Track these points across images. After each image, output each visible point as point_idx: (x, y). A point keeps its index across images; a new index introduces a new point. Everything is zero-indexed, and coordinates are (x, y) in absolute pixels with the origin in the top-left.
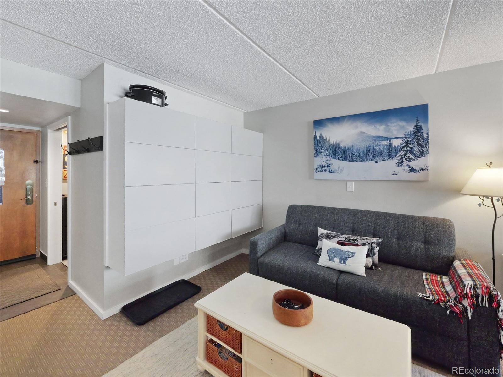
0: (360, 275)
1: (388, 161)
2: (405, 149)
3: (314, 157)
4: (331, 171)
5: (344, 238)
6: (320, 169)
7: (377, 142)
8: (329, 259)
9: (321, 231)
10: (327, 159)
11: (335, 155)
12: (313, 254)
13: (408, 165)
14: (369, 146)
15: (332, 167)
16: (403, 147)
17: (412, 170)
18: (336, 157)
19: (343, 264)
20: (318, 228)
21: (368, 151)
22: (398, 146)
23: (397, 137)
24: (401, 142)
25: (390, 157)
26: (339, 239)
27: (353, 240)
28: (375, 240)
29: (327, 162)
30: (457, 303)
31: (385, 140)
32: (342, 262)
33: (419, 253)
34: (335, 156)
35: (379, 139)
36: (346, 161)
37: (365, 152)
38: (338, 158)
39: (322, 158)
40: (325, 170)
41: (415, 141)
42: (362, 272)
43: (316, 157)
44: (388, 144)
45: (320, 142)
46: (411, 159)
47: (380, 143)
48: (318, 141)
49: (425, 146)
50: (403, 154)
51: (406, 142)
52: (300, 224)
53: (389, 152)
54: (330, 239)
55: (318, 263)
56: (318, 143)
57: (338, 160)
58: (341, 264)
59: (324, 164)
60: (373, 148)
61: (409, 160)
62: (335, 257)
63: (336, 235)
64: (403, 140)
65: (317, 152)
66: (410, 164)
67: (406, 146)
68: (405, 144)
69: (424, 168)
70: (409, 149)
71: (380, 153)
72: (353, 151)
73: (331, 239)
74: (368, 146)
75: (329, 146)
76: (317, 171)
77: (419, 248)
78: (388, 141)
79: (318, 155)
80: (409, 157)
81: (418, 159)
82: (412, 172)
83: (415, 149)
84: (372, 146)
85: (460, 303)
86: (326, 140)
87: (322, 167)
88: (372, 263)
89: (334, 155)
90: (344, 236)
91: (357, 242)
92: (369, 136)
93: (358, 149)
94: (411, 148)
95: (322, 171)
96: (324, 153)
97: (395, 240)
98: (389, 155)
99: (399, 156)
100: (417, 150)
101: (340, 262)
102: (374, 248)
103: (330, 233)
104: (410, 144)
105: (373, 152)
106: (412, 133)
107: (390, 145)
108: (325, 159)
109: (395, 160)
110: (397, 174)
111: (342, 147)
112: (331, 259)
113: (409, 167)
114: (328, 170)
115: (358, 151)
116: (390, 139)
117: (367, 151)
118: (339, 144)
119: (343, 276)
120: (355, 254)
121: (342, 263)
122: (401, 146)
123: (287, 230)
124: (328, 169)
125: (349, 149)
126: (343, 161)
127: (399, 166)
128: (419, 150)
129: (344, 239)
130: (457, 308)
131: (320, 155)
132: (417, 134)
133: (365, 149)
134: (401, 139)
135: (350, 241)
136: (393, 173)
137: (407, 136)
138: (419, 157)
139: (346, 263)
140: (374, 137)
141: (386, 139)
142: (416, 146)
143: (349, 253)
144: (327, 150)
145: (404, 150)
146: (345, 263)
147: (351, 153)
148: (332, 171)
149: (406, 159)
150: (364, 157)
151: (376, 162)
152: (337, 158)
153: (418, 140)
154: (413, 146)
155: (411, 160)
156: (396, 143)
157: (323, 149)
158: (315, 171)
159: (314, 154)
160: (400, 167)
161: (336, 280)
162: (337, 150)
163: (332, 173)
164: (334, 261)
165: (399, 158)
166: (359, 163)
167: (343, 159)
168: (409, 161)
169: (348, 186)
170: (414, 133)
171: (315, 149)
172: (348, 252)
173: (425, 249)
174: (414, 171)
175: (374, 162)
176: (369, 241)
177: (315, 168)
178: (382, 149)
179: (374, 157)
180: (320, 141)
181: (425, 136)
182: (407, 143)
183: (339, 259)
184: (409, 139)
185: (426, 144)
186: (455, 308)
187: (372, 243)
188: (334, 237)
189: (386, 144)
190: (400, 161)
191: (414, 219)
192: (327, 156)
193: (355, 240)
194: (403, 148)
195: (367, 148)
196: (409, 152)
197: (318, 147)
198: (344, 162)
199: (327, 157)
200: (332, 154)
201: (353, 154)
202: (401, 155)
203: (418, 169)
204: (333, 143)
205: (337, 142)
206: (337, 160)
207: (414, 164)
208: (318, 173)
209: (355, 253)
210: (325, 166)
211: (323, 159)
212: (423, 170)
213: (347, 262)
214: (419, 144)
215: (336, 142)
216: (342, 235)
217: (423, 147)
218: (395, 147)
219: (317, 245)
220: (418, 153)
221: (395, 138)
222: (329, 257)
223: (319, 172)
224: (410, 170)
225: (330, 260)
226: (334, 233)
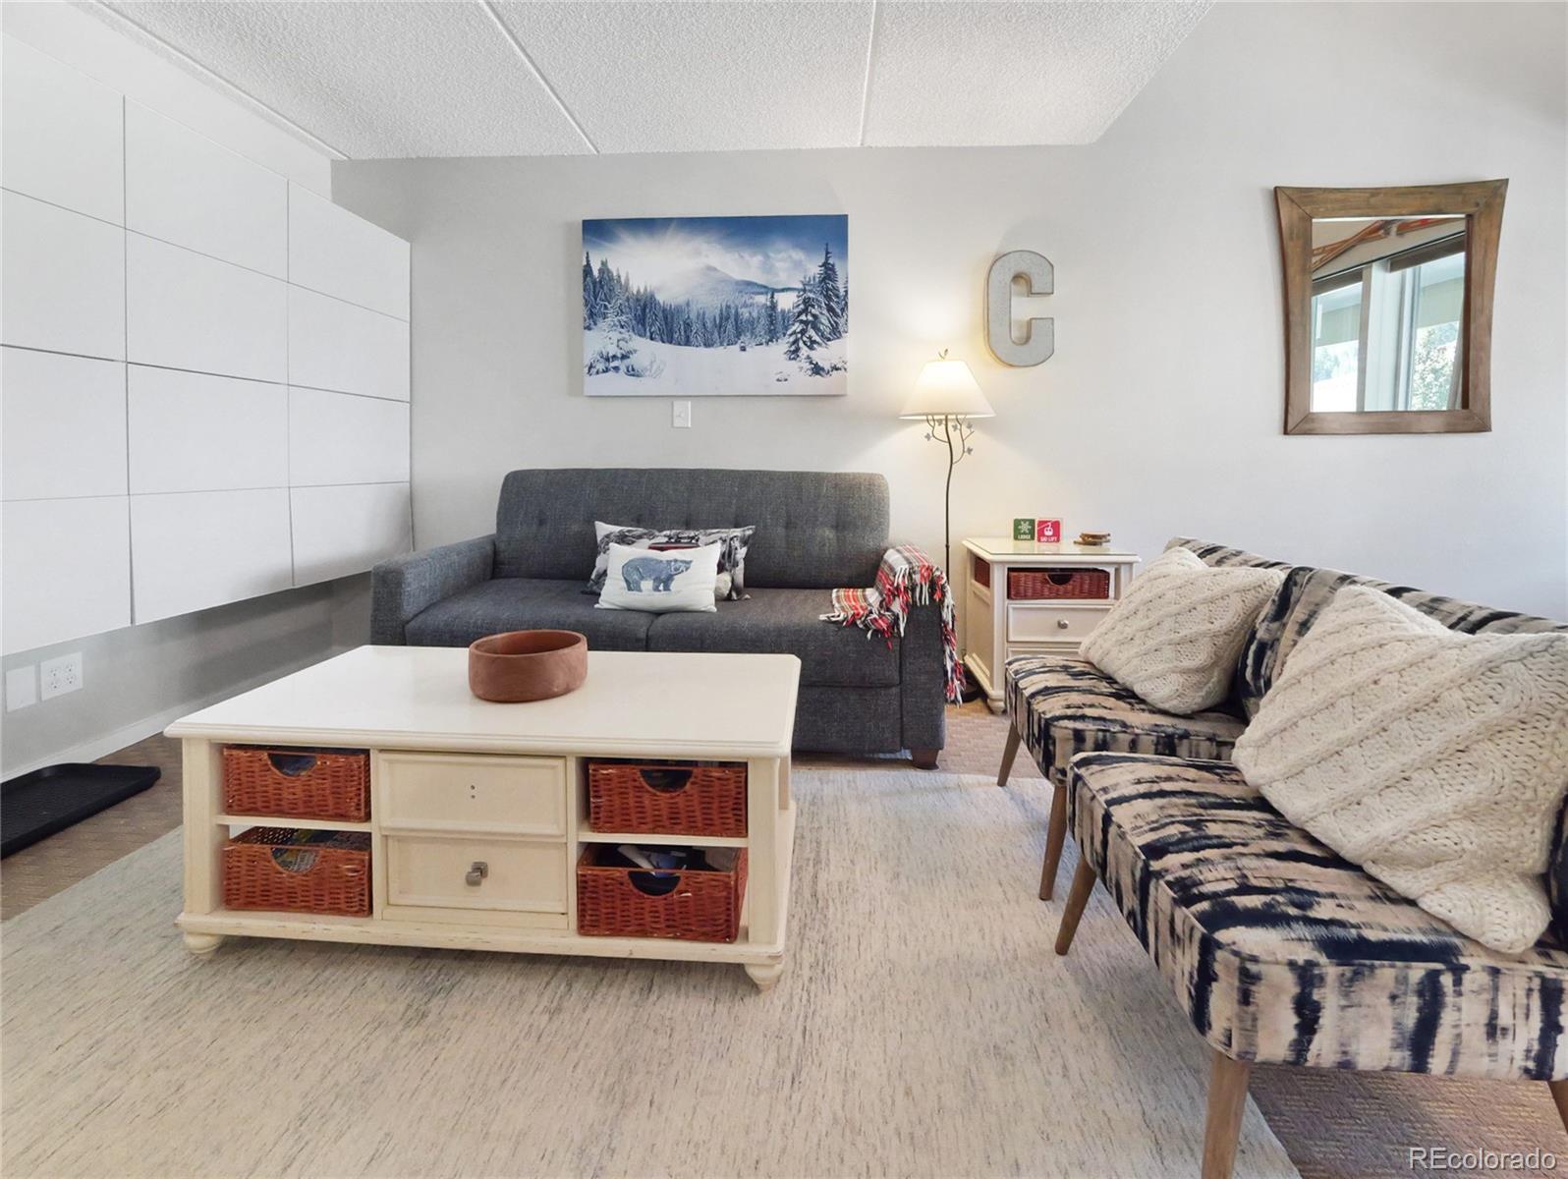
0: (703, 609)
1: (767, 348)
2: (803, 317)
3: (585, 328)
4: (632, 372)
5: (665, 536)
6: (601, 366)
7: (746, 297)
8: (624, 584)
9: (603, 529)
10: (620, 336)
11: (644, 325)
12: (583, 592)
13: (808, 357)
14: (728, 307)
15: (633, 360)
16: (800, 314)
17: (817, 370)
18: (645, 330)
19: (663, 592)
20: (597, 522)
21: (724, 317)
22: (789, 311)
23: (787, 287)
24: (796, 300)
25: (772, 336)
26: (653, 541)
27: (689, 538)
28: (738, 532)
29: (622, 343)
30: (882, 612)
31: (762, 293)
32: (661, 588)
33: (827, 552)
34: (642, 331)
35: (749, 288)
36: (671, 343)
37: (718, 322)
38: (651, 334)
39: (605, 334)
40: (616, 369)
41: (822, 299)
42: (707, 602)
43: (588, 328)
44: (769, 304)
45: (602, 287)
46: (815, 342)
47: (751, 301)
48: (594, 283)
49: (840, 314)
50: (798, 330)
51: (804, 300)
52: (542, 522)
53: (772, 323)
54: (629, 544)
55: (596, 606)
56: (594, 287)
57: (652, 339)
58: (658, 593)
59: (612, 350)
60: (737, 312)
61: (811, 346)
62: (642, 578)
63: (645, 534)
64: (798, 297)
65: (592, 315)
66: (812, 354)
67: (805, 311)
68: (802, 306)
69: (838, 366)
70: (810, 318)
71: (752, 322)
72: (689, 317)
73: (633, 542)
74: (724, 305)
75: (628, 300)
76: (594, 371)
78: (769, 296)
79: (595, 324)
80: (810, 338)
81: (829, 343)
82: (817, 373)
83: (823, 321)
84: (733, 306)
85: (888, 610)
86: (619, 281)
87: (607, 360)
88: (730, 585)
89: (640, 326)
90: (668, 532)
91: (697, 541)
92: (726, 280)
93: (701, 312)
94: (814, 316)
95: (606, 370)
96: (612, 319)
97: (780, 530)
98: (770, 331)
99: (791, 335)
100: (826, 322)
101: (656, 589)
102: (736, 549)
103: (629, 531)
104: (813, 306)
105: (736, 320)
106: (817, 280)
107: (773, 307)
108: (615, 336)
109: (783, 345)
110: (786, 380)
111: (662, 303)
112: (632, 585)
113: (811, 363)
114: (623, 368)
115: (702, 317)
116: (774, 291)
117: (721, 319)
118: (652, 296)
119: (661, 619)
120: (692, 564)
121: (660, 591)
122: (796, 310)
123: (502, 546)
124: (622, 365)
125: (679, 310)
126: (663, 342)
127: (790, 359)
128: (830, 322)
129: (666, 539)
130: (883, 621)
131: (601, 324)
132: (826, 283)
133: (718, 312)
134: (796, 293)
135: (679, 542)
136: (778, 376)
137: (807, 288)
138: (829, 340)
139: (671, 588)
140: (738, 283)
141: (763, 290)
142: (825, 312)
143: (677, 565)
144: (621, 311)
145: (802, 322)
146: (667, 588)
147: (684, 322)
148: (633, 370)
149: (804, 343)
150: (716, 334)
151: (743, 349)
152: (648, 334)
153: (828, 297)
154: (817, 313)
155: (815, 346)
156: (787, 302)
157: (609, 306)
158: (586, 370)
159: (585, 320)
160: (793, 361)
161: (645, 628)
162: (648, 311)
163: (633, 375)
164: (640, 590)
165: (792, 339)
166: (703, 350)
167: (665, 338)
168: (811, 348)
169: (676, 413)
170: (820, 282)
171: (586, 305)
172: (676, 561)
174: (821, 372)
175: (736, 347)
176: (724, 535)
177: (587, 362)
178: (755, 315)
179: (738, 336)
180: (600, 282)
181: (842, 292)
182: (808, 303)
183: (652, 582)
184: (811, 295)
185: (843, 310)
186: (880, 621)
187: (732, 539)
188: (640, 537)
189: (765, 304)
190: (793, 348)
191: (818, 478)
192: (622, 327)
193: (693, 538)
194: (798, 316)
195: (721, 310)
196: (810, 326)
197: (596, 299)
198: (667, 346)
199: (621, 330)
200: (634, 322)
201: (688, 325)
202: (794, 333)
203: (827, 367)
204: (638, 292)
205: (649, 290)
206: (649, 340)
207: (823, 355)
208: (594, 377)
209: (691, 562)
210: (614, 357)
211: (611, 334)
212: (837, 369)
213: (673, 586)
214: (830, 309)
215: (646, 289)
216: (660, 531)
217: (837, 315)
218: (783, 311)
219: (594, 567)
220: (828, 330)
221: (783, 290)
222: (627, 581)
223: (598, 373)
224: (813, 369)
225: (629, 589)
226: (641, 530)
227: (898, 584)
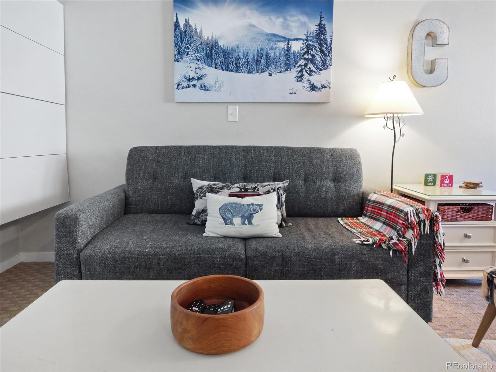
0: (274, 236)
1: (285, 74)
2: (306, 56)
3: (175, 61)
4: (204, 88)
5: (237, 187)
6: (185, 84)
7: (273, 43)
8: (223, 221)
9: (197, 184)
10: (197, 66)
11: (211, 59)
12: (188, 223)
13: (308, 80)
14: (262, 49)
15: (204, 81)
16: (304, 54)
17: (313, 88)
18: (212, 63)
19: (248, 225)
20: (192, 179)
21: (260, 56)
22: (298, 52)
23: (297, 38)
24: (302, 45)
25: (288, 67)
26: (231, 191)
27: (252, 188)
28: (280, 184)
29: (198, 70)
30: (400, 239)
31: (282, 41)
32: (246, 222)
33: (330, 195)
34: (210, 62)
35: (274, 38)
36: (227, 70)
37: (256, 58)
38: (216, 65)
39: (188, 64)
40: (194, 86)
41: (317, 45)
42: (275, 231)
43: (177, 61)
44: (286, 48)
45: (186, 35)
46: (312, 71)
47: (276, 46)
48: (181, 33)
49: (327, 54)
50: (303, 64)
51: (307, 46)
52: (155, 179)
53: (288, 60)
54: (216, 193)
55: (204, 235)
56: (181, 35)
57: (216, 68)
58: (244, 226)
59: (192, 74)
60: (267, 52)
61: (310, 72)
62: (233, 216)
63: (224, 186)
64: (303, 44)
65: (179, 53)
66: (311, 78)
67: (307, 52)
68: (305, 50)
69: (326, 85)
70: (310, 57)
71: (276, 59)
72: (238, 55)
73: (218, 192)
74: (259, 48)
75: (201, 44)
76: (181, 87)
77: (329, 189)
78: (286, 43)
79: (182, 58)
80: (310, 68)
81: (320, 72)
82: (313, 90)
83: (317, 58)
84: (265, 48)
85: (404, 237)
86: (196, 32)
87: (189, 80)
88: (281, 217)
89: (209, 60)
90: (237, 185)
91: (258, 190)
92: (262, 33)
93: (246, 52)
94: (313, 56)
95: (188, 87)
96: (192, 55)
97: (302, 183)
98: (287, 64)
99: (298, 67)
100: (319, 60)
101: (243, 223)
102: (282, 195)
103: (214, 184)
104: (312, 50)
105: (266, 58)
106: (315, 34)
107: (289, 49)
108: (194, 66)
109: (293, 73)
110: (295, 93)
111: (222, 46)
112: (227, 221)
113: (310, 83)
114: (198, 85)
115: (246, 55)
116: (289, 40)
117: (258, 56)
118: (216, 43)
119: (252, 244)
120: (263, 207)
121: (246, 225)
122: (302, 52)
123: (131, 194)
124: (198, 83)
125: (232, 51)
126: (223, 70)
127: (298, 81)
128: (321, 59)
129: (238, 190)
130: (402, 244)
131: (185, 58)
132: (320, 36)
133: (256, 53)
134: (302, 42)
135: (247, 191)
136: (291, 91)
137: (309, 39)
138: (321, 70)
139: (253, 223)
140: (268, 35)
141: (283, 39)
142: (319, 53)
143: (255, 207)
144: (197, 50)
145: (305, 59)
146: (250, 223)
147: (236, 58)
148: (205, 86)
149: (306, 71)
150: (254, 65)
151: (270, 75)
152: (214, 65)
153: (321, 44)
154: (314, 54)
155: (313, 73)
156: (296, 47)
157: (190, 47)
158: (176, 86)
159: (175, 56)
160: (300, 83)
161: (243, 252)
162: (213, 51)
163: (204, 90)
164: (233, 224)
165: (299, 69)
166: (246, 75)
167: (224, 67)
168: (310, 75)
169: (229, 112)
170: (316, 35)
171: (176, 47)
172: (253, 204)
173: (336, 188)
174: (316, 89)
175: (266, 74)
176: (273, 187)
177: (176, 81)
178: (278, 54)
179: (267, 67)
180: (185, 32)
181: (329, 40)
182: (309, 47)
183: (240, 218)
184: (311, 43)
185: (329, 52)
186: (399, 245)
187: (278, 189)
188: (222, 188)
189: (284, 48)
190: (299, 75)
191: (321, 151)
192: (198, 60)
193: (255, 188)
194: (303, 56)
195: (258, 51)
196: (310, 62)
197: (182, 43)
198: (225, 72)
199: (198, 62)
200: (205, 57)
201: (238, 60)
202: (301, 65)
203: (319, 86)
204: (208, 39)
205: (214, 38)
206: (214, 69)
207: (317, 79)
208: (181, 91)
209: (262, 205)
210: (193, 78)
211: (191, 65)
212: (325, 87)
213: (254, 221)
214: (322, 52)
215: (212, 37)
216: (233, 184)
217: (325, 55)
218: (294, 53)
219: (194, 206)
220: (320, 64)
221: (294, 40)
222: (223, 218)
223: (183, 88)
224: (311, 87)
225: (226, 224)
226: (220, 184)
227: (411, 221)
